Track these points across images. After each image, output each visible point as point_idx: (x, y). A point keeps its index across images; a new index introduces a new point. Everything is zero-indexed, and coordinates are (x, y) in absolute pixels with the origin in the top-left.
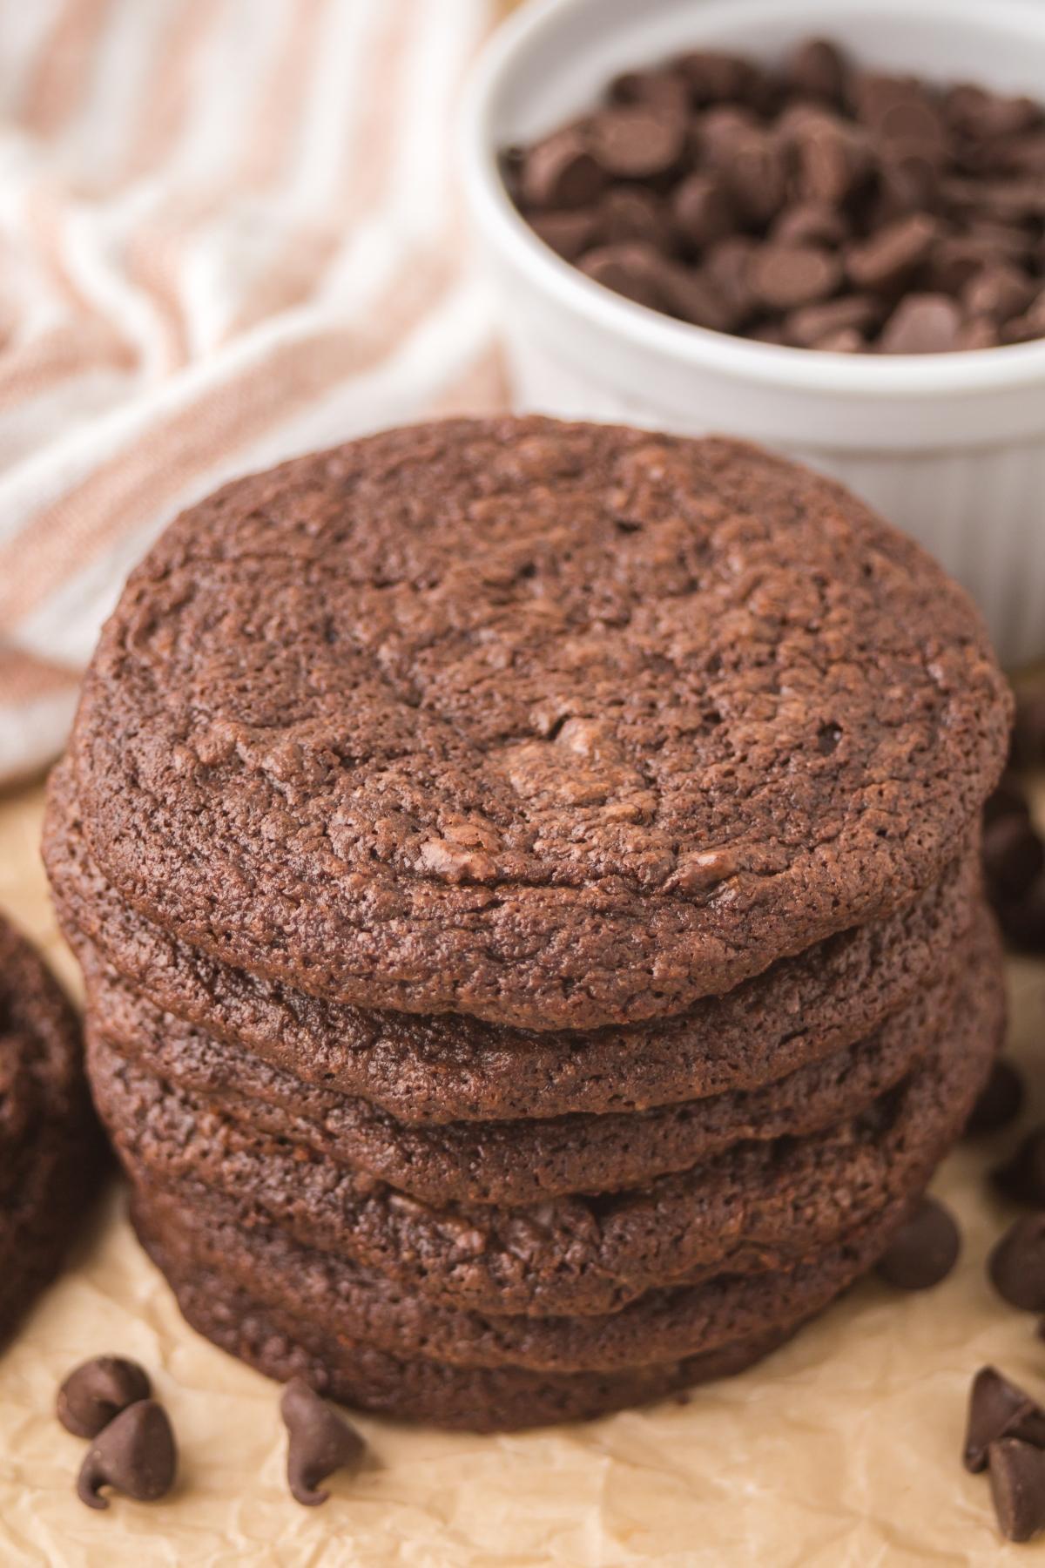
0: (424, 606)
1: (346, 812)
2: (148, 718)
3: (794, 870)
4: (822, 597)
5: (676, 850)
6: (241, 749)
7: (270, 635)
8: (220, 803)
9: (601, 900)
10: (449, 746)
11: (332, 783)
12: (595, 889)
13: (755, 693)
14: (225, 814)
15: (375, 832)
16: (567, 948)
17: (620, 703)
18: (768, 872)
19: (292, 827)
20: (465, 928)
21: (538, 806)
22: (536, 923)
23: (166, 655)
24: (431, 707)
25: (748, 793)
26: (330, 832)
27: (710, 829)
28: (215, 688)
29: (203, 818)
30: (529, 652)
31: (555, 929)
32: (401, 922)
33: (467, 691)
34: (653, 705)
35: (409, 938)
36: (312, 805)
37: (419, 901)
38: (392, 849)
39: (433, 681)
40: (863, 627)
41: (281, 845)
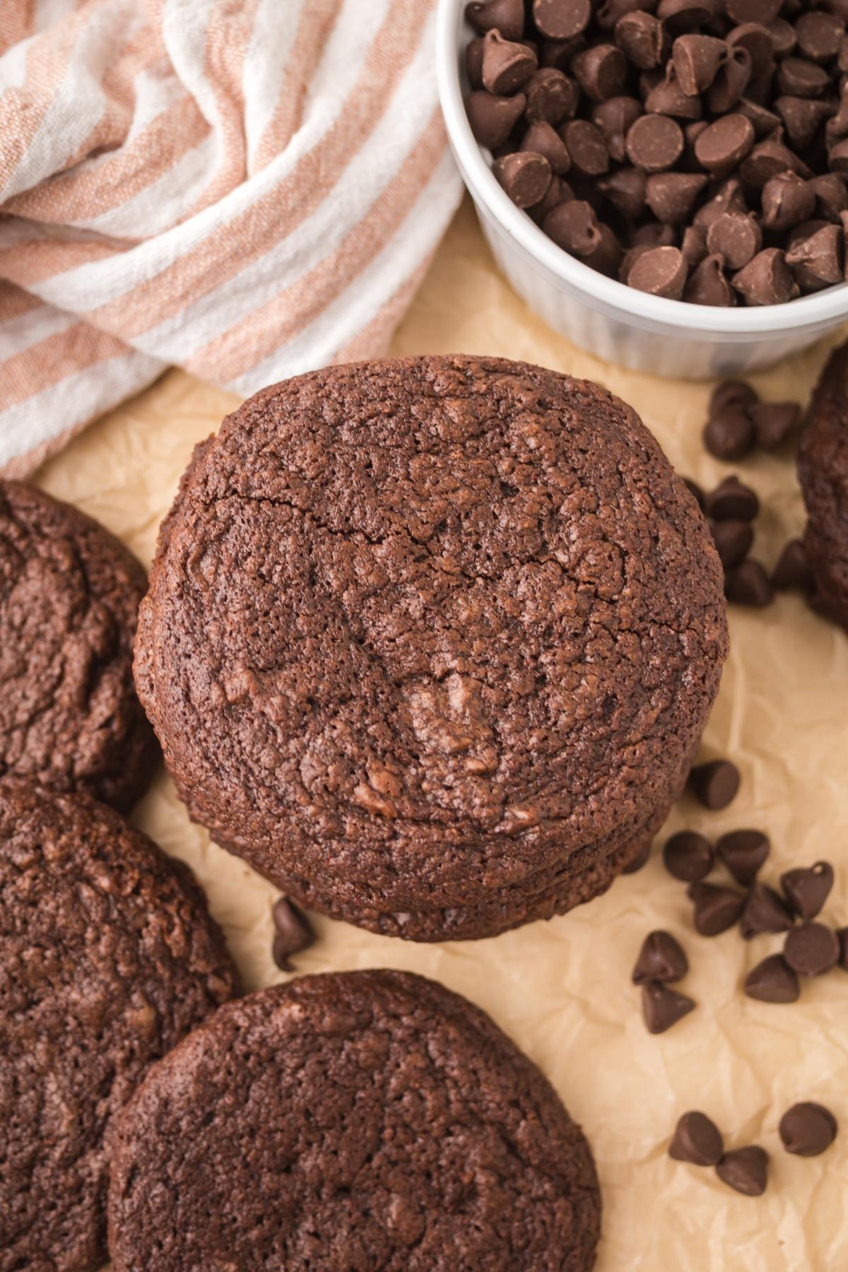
0: (373, 560)
1: (312, 756)
2: (197, 644)
3: (573, 817)
4: (623, 572)
5: (505, 802)
6: (251, 695)
7: (276, 579)
8: (238, 733)
9: (457, 840)
10: (378, 690)
11: (304, 727)
12: (454, 831)
13: (570, 665)
14: (240, 742)
15: (327, 775)
16: (434, 869)
17: (486, 662)
18: (559, 817)
19: (280, 760)
20: (375, 851)
21: (428, 750)
22: (416, 854)
23: (210, 579)
24: (371, 646)
25: (554, 755)
26: (302, 768)
27: (529, 782)
28: (239, 632)
29: (227, 741)
30: (435, 608)
31: (429, 856)
32: (339, 842)
33: (393, 640)
34: (506, 666)
35: (343, 854)
36: (293, 745)
37: (348, 829)
38: (337, 787)
39: (374, 625)
40: (644, 603)
41: (272, 772)
